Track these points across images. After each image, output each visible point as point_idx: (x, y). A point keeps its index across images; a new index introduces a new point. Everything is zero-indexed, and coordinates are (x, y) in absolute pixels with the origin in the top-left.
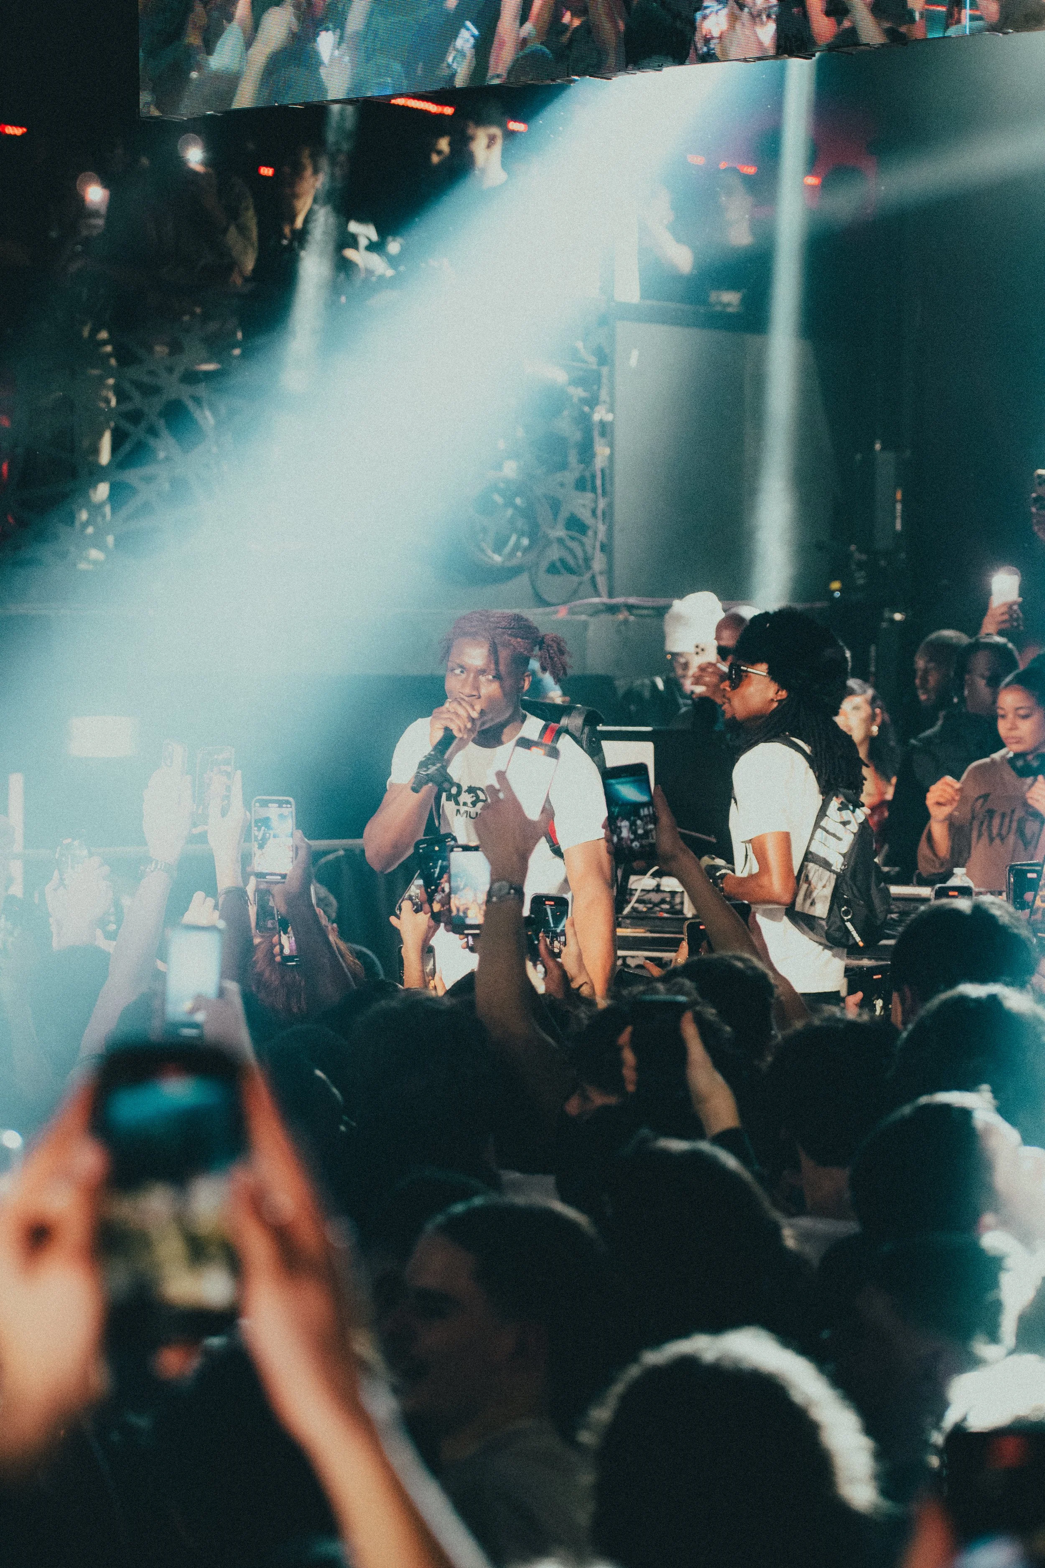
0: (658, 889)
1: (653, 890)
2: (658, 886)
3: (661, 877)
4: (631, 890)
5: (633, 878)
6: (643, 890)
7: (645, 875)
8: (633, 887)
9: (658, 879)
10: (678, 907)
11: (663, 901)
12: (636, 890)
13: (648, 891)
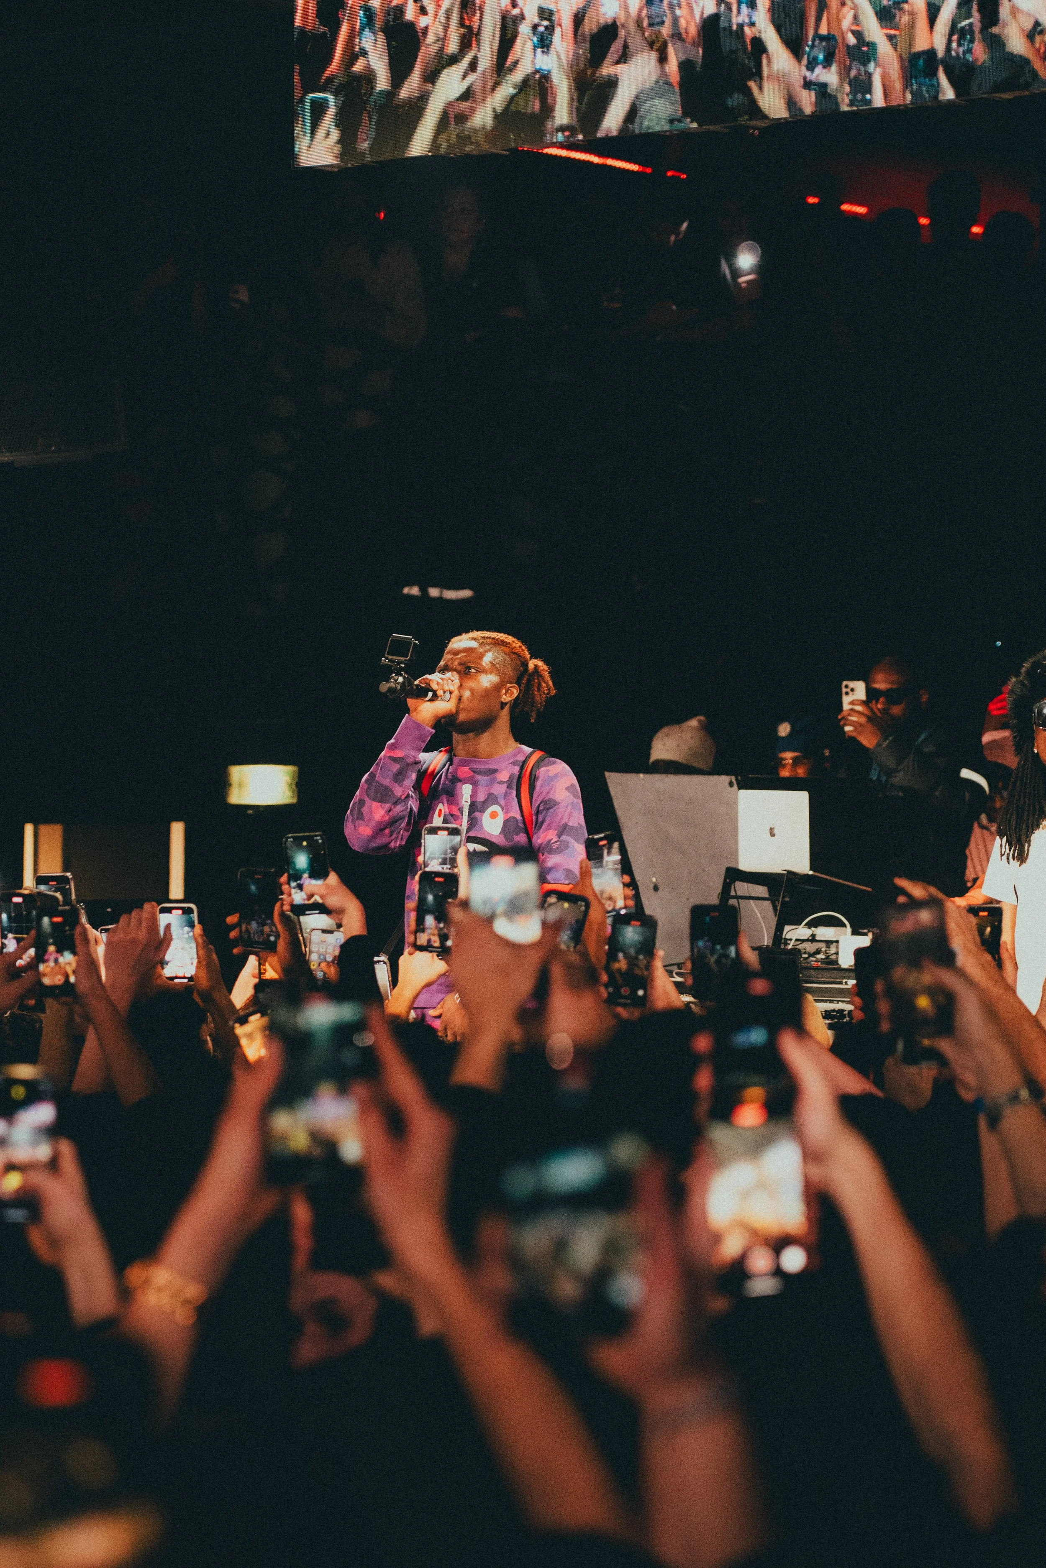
0: (813, 939)
1: (807, 940)
2: (813, 936)
3: (816, 927)
4: (786, 940)
5: (787, 928)
6: (797, 940)
7: (800, 924)
8: (788, 937)
9: (813, 929)
10: (833, 957)
11: (818, 952)
12: (791, 940)
13: (803, 941)
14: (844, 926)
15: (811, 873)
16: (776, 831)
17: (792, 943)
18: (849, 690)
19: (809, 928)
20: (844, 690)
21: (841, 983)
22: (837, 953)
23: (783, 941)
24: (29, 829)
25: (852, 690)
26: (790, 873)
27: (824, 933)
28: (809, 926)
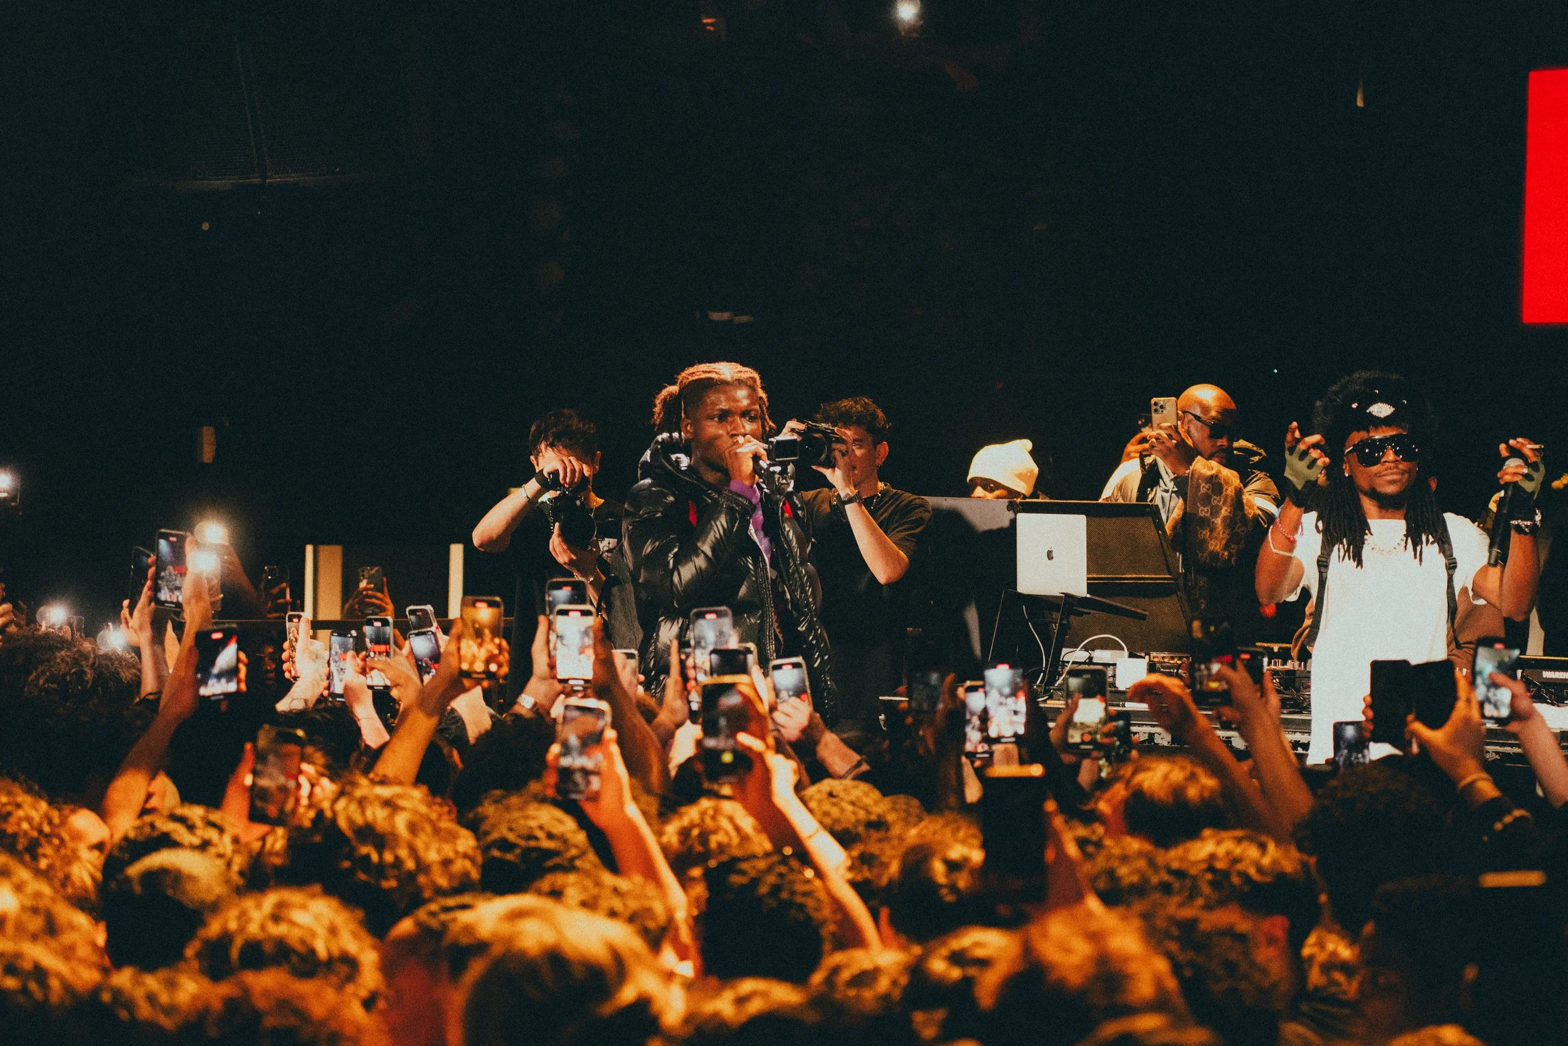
0: (1089, 661)
1: (1084, 662)
2: (1090, 658)
4: (1064, 662)
7: (1077, 648)
9: (1089, 651)
10: (1110, 680)
12: (1068, 662)
13: (1080, 663)
14: (1123, 649)
15: (1088, 596)
16: (1054, 554)
17: (1069, 665)
18: (1158, 408)
19: (1087, 650)
20: (1153, 408)
21: (1118, 705)
22: (1114, 676)
23: (1060, 663)
24: (309, 549)
25: (1162, 407)
26: (1067, 595)
27: (1102, 656)
28: (1086, 648)
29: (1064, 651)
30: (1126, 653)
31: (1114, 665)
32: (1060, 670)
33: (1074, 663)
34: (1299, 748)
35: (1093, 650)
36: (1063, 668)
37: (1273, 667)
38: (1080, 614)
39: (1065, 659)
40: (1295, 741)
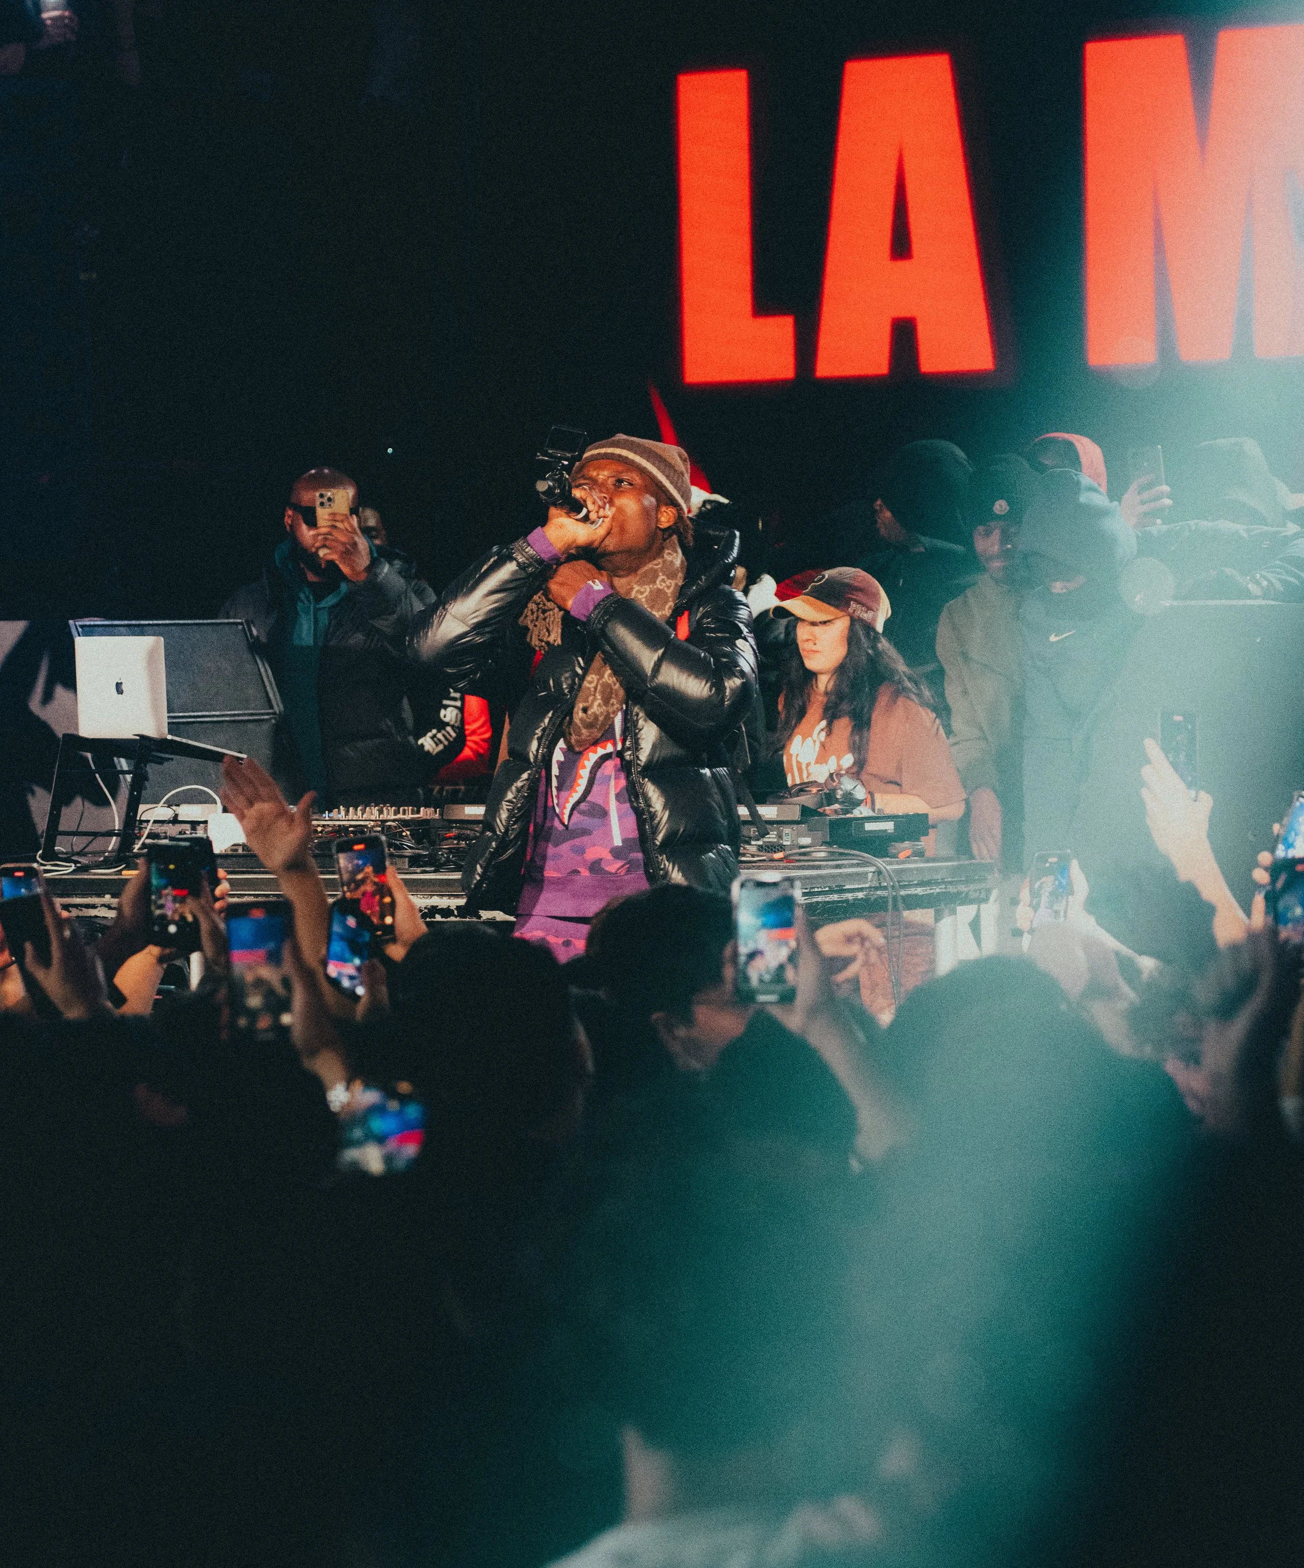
14: (215, 802)
15: (170, 737)
16: (124, 687)
17: (149, 825)
19: (170, 806)
22: (207, 836)
23: (138, 823)
25: (329, 499)
26: (143, 737)
27: (188, 812)
28: (169, 804)
29: (142, 808)
30: (219, 806)
31: (206, 822)
32: (136, 832)
33: (155, 822)
34: (437, 916)
35: (178, 805)
36: (141, 829)
37: (400, 816)
38: (161, 761)
39: (143, 818)
40: (432, 907)
